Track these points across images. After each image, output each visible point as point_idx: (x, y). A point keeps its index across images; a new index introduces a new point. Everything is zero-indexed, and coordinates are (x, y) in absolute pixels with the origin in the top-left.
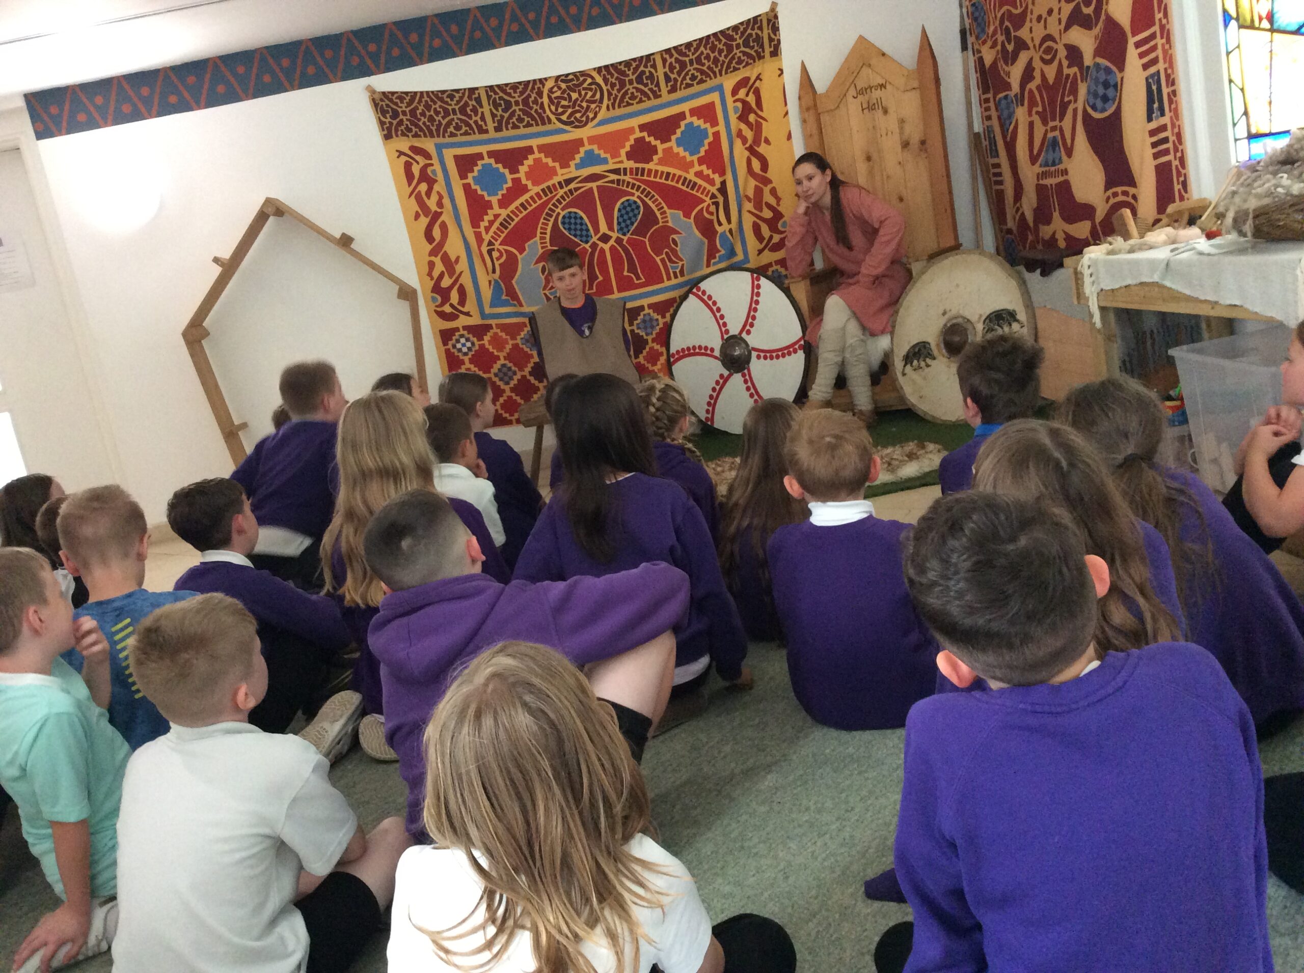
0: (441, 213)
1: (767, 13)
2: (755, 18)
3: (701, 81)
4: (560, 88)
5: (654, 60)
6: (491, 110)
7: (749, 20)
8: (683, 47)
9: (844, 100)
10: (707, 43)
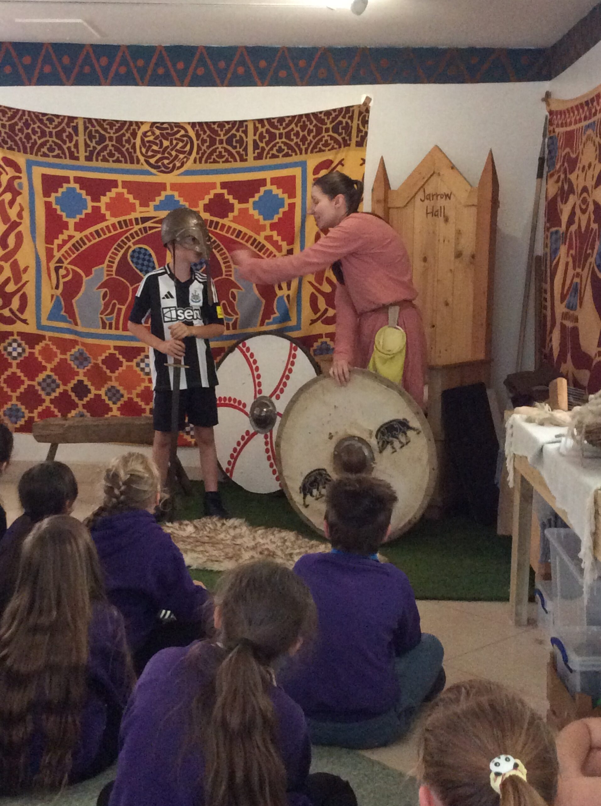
0: (20, 223)
1: (359, 106)
2: (348, 109)
3: (287, 155)
4: (153, 133)
5: (247, 126)
6: (85, 140)
7: (342, 109)
8: (276, 121)
9: (412, 200)
10: (299, 121)
